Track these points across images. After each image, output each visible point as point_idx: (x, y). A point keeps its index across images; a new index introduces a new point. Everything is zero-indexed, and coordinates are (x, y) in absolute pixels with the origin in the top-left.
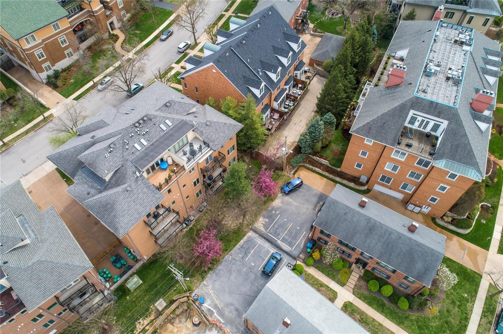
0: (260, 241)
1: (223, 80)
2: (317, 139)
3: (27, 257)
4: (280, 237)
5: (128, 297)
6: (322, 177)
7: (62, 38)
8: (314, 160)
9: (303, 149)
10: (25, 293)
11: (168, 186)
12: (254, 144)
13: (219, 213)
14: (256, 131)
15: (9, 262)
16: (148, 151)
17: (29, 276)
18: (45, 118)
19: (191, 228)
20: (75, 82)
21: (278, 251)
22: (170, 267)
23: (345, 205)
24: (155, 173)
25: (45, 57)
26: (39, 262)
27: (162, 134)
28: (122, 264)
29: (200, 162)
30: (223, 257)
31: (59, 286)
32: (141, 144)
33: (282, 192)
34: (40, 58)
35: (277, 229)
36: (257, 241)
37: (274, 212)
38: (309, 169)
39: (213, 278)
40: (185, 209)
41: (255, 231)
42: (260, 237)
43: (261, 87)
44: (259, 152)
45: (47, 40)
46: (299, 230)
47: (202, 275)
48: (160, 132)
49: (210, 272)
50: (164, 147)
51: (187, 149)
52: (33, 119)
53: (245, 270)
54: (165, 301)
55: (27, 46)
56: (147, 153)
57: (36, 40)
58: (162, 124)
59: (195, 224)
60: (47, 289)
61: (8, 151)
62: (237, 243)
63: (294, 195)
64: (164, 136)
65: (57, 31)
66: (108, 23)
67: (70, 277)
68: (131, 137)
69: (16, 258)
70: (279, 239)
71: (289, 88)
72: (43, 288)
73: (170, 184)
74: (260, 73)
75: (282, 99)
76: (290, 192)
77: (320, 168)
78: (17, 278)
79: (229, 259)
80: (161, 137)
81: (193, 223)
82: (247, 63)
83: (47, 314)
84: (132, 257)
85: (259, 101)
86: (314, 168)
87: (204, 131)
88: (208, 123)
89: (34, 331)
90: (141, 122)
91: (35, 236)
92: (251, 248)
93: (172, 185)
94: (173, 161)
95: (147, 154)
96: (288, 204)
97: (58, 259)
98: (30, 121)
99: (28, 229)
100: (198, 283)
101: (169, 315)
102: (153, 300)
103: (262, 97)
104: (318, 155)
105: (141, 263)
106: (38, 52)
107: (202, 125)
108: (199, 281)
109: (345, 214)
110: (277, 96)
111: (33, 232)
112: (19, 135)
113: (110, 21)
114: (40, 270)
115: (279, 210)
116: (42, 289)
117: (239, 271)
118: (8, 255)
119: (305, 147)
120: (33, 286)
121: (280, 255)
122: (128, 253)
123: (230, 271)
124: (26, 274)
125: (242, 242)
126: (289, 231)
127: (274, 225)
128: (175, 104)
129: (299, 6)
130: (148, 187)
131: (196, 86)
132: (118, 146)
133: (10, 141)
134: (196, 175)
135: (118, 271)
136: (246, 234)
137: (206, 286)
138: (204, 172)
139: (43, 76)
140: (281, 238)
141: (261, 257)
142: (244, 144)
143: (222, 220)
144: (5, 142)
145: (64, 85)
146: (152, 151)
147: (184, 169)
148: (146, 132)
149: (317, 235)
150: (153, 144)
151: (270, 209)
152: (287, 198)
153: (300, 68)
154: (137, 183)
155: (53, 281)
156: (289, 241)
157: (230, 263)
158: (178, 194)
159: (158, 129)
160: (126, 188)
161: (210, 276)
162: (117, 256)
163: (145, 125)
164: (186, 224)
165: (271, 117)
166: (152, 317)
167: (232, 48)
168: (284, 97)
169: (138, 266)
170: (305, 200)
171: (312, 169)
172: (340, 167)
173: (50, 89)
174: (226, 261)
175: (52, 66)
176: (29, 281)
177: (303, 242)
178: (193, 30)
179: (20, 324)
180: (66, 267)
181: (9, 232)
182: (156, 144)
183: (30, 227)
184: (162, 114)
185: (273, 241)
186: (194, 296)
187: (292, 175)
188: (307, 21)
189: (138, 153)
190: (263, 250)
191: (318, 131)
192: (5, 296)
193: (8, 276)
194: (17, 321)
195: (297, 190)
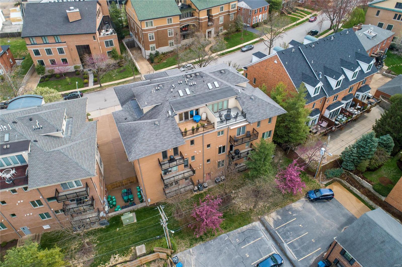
0: (264, 236)
1: (281, 72)
2: (364, 157)
3: (54, 145)
4: (288, 240)
5: (118, 229)
6: (358, 200)
7: (171, 30)
8: (354, 179)
9: (344, 163)
10: (34, 172)
11: (192, 135)
12: (293, 138)
13: (233, 192)
14: (299, 125)
15: (38, 142)
16: (188, 99)
17: (45, 159)
18: (134, 79)
19: (201, 193)
20: (166, 63)
21: (280, 253)
22: (160, 208)
23: (385, 231)
24: (187, 122)
25: (154, 40)
26: (58, 151)
27: (207, 91)
28: (129, 199)
29: (231, 128)
30: (220, 234)
31: (62, 179)
32: (185, 92)
33: (306, 197)
34: (150, 39)
35: (288, 231)
36: (262, 234)
37: (290, 213)
38: (345, 186)
39: (200, 249)
40: (202, 173)
41: (263, 224)
42: (266, 232)
43: (317, 86)
44: (295, 151)
45: (160, 28)
46: (313, 243)
47: (192, 242)
48: (205, 88)
49: (201, 242)
50: (204, 101)
51: (224, 113)
52: (127, 77)
53: (236, 257)
54: (146, 249)
55: (145, 27)
56: (187, 100)
57: (152, 26)
58: (210, 83)
59: (206, 192)
60: (51, 177)
61: (101, 91)
62: (240, 227)
63: (319, 205)
64: (207, 93)
65: (169, 24)
66: (207, 31)
67: (73, 175)
68: (179, 84)
69: (45, 142)
70: (287, 243)
71: (347, 104)
72: (49, 175)
73: (194, 135)
74: (320, 76)
75: (336, 110)
76: (316, 200)
77: (359, 189)
78: (36, 157)
79: (225, 239)
80: (205, 93)
81: (205, 190)
82: (311, 63)
83: (46, 204)
84: (140, 196)
85: (311, 100)
86: (352, 188)
87: (246, 103)
88: (252, 97)
89: (30, 215)
90: (193, 75)
91: (71, 135)
92: (252, 238)
93: (197, 137)
94: (207, 118)
95: (185, 101)
96: (310, 211)
97: (73, 157)
98: (124, 78)
99: (69, 128)
100: (184, 248)
101: (143, 264)
102: (136, 243)
103: (315, 98)
104: (361, 175)
105: (144, 204)
106: (150, 34)
107: (246, 97)
108: (186, 246)
109: (382, 242)
110: (331, 105)
111: (71, 131)
112: (113, 84)
113: (209, 30)
114: (56, 158)
115: (296, 213)
116: (47, 175)
117: (230, 256)
118: (41, 137)
119: (347, 161)
120: (43, 169)
121: (282, 260)
122: (139, 192)
123: (220, 251)
124: (43, 157)
125: (245, 228)
126: (301, 239)
127: (285, 226)
128: (229, 73)
129: (378, 45)
130: (174, 129)
131: (255, 77)
132: (165, 87)
133: (105, 86)
134: (223, 141)
135: (123, 204)
136: (252, 222)
137: (191, 254)
138: (232, 141)
139: (148, 52)
140: (289, 242)
141: (259, 252)
142: (282, 137)
143: (233, 199)
144: (102, 85)
145: (158, 62)
146: (191, 100)
147: (214, 128)
148: (194, 85)
149: (336, 255)
150: (195, 96)
151: (287, 208)
152: (310, 206)
153: (363, 91)
154: (166, 121)
155: (59, 172)
156: (298, 249)
157: (225, 243)
158: (200, 152)
159: (205, 86)
160: (154, 121)
161: (199, 246)
162: (128, 190)
163: (195, 79)
164: (198, 188)
165: (318, 124)
166: (128, 258)
167: (299, 47)
168: (339, 109)
169: (140, 206)
170: (332, 215)
171: (349, 188)
172: (386, 196)
173: (148, 63)
174: (221, 239)
175: (156, 48)
176: (43, 163)
177: (315, 258)
178: (270, 46)
179: (20, 200)
180: (75, 165)
181: (52, 121)
182: (197, 97)
183: (72, 127)
184: (214, 77)
185: (279, 242)
186: (174, 258)
187: (324, 186)
188: (382, 62)
189: (179, 98)
190: (265, 246)
191: (369, 147)
192: (22, 169)
193: (31, 152)
194: (18, 194)
195: (324, 202)
